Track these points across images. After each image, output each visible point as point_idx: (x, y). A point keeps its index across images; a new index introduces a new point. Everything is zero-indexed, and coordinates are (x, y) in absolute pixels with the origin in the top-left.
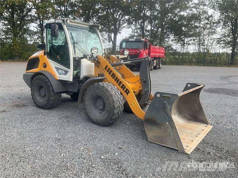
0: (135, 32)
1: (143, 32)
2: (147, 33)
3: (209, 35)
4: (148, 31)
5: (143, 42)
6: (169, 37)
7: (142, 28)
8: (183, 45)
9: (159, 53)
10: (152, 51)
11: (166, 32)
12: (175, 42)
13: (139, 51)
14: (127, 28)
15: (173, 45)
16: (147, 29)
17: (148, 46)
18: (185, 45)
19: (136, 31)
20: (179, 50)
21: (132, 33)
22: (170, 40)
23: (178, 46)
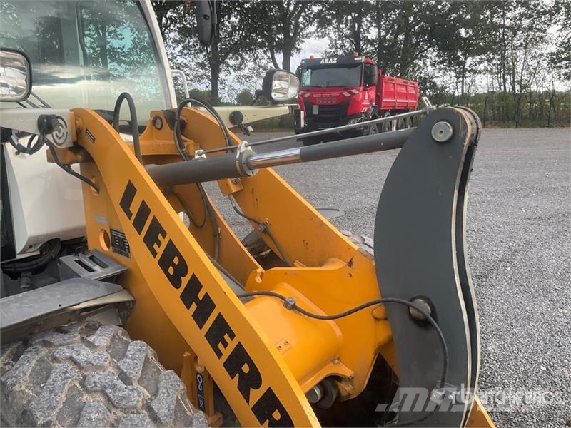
0: (337, 48)
1: (358, 45)
2: (370, 48)
3: (526, 48)
4: (371, 42)
5: (360, 66)
6: (426, 56)
7: (356, 36)
8: (461, 74)
9: (405, 96)
10: (385, 92)
11: (417, 44)
12: (440, 69)
13: (350, 93)
14: (318, 36)
15: (437, 75)
16: (370, 38)
17: (376, 78)
18: (467, 74)
19: (339, 42)
20: (451, 87)
21: (329, 50)
22: (428, 64)
23: (446, 78)
